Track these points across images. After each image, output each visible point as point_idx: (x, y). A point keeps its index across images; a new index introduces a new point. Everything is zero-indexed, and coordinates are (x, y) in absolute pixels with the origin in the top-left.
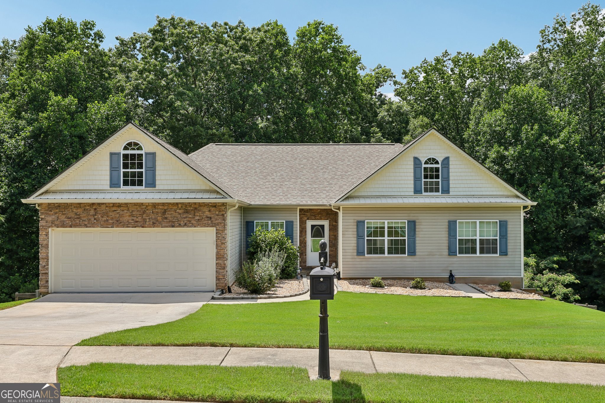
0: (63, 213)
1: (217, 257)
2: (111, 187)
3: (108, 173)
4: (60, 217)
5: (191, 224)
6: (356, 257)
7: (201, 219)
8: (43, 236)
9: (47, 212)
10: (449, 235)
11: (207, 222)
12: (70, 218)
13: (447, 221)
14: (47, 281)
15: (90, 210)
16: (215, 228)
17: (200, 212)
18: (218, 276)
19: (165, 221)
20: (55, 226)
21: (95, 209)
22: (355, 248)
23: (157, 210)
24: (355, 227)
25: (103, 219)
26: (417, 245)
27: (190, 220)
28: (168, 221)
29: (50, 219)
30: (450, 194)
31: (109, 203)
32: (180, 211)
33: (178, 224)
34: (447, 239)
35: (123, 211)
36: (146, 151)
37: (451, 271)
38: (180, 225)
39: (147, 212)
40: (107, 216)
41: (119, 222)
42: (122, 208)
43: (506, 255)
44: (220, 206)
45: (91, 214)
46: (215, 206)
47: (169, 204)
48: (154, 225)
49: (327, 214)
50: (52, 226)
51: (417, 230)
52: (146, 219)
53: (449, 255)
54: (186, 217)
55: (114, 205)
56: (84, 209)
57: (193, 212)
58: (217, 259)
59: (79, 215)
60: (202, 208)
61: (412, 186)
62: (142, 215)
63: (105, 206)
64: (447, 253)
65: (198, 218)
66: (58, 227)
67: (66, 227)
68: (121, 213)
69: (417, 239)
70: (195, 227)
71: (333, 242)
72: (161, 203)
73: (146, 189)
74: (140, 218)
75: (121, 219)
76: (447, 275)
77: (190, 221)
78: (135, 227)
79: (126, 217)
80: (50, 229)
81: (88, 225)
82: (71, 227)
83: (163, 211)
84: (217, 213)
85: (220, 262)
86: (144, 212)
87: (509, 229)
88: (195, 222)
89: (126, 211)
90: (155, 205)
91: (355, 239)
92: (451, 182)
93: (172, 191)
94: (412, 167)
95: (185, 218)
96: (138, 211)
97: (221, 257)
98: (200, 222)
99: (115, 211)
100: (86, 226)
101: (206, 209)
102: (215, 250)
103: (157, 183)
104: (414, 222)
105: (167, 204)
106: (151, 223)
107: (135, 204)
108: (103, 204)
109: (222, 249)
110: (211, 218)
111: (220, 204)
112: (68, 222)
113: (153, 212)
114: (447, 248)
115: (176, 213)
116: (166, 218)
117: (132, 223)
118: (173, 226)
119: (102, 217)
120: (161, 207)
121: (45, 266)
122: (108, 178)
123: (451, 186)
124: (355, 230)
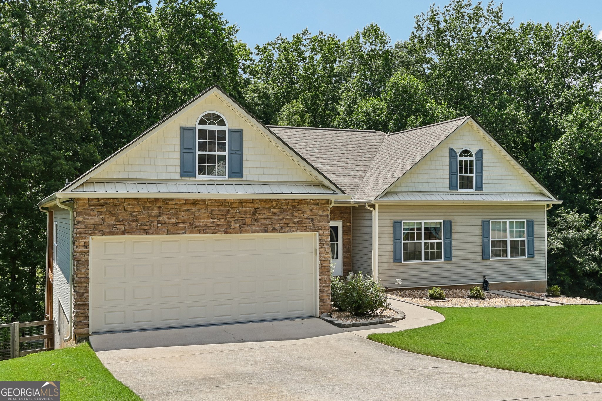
0: (113, 213)
1: (321, 271)
2: (181, 176)
3: (178, 156)
4: (107, 220)
5: (288, 228)
6: (392, 264)
7: (302, 221)
8: (81, 247)
9: (88, 212)
10: (483, 236)
11: (308, 224)
12: (122, 221)
13: (480, 220)
14: (87, 317)
15: (153, 209)
16: (317, 233)
17: (300, 212)
18: (322, 296)
19: (256, 224)
20: (99, 232)
21: (160, 208)
22: (392, 253)
23: (244, 209)
24: (392, 228)
25: (171, 222)
26: (453, 248)
27: (287, 222)
28: (259, 224)
29: (91, 222)
30: (483, 191)
31: (179, 199)
32: (275, 210)
33: (272, 228)
34: (481, 240)
35: (199, 210)
36: (230, 128)
37: (484, 277)
38: (274, 229)
39: (232, 211)
40: (177, 218)
41: (194, 226)
42: (197, 206)
43: (533, 257)
44: (324, 204)
45: (153, 214)
46: (317, 204)
47: (261, 200)
48: (241, 230)
49: (341, 213)
50: (94, 233)
51: (453, 231)
52: (230, 221)
53: (483, 259)
54: (283, 219)
55: (186, 201)
56: (144, 208)
57: (290, 212)
58: (321, 273)
59: (136, 216)
60: (302, 206)
61: (448, 181)
62: (225, 216)
63: (174, 203)
64: (480, 257)
65: (297, 220)
66: (104, 234)
67: (117, 234)
68: (197, 213)
69: (453, 241)
70: (293, 232)
71: (347, 247)
72: (250, 200)
73: (230, 179)
74: (223, 220)
75: (196, 222)
76: (481, 282)
77: (288, 224)
78: (216, 233)
79: (204, 219)
80: (91, 237)
81: (150, 231)
82: (124, 233)
83: (252, 210)
84: (320, 213)
85: (325, 277)
86: (228, 212)
87: (535, 230)
88: (294, 225)
89: (203, 211)
90: (242, 203)
91: (392, 243)
92: (484, 177)
93: (265, 183)
94: (448, 159)
95: (281, 220)
96: (219, 210)
97: (325, 271)
98: (300, 224)
99: (189, 210)
100: (146, 232)
101: (306, 208)
102: (318, 262)
103: (245, 171)
104: (450, 222)
105: (257, 201)
106: (238, 227)
107: (216, 201)
108: (171, 200)
109: (327, 260)
110: (312, 220)
111: (324, 202)
112: (119, 226)
113: (239, 212)
114: (481, 251)
115: (269, 212)
116: (257, 220)
117: (213, 228)
118: (266, 231)
119: (170, 219)
120: (250, 205)
121: (83, 294)
122: (178, 163)
123: (484, 182)
124: (392, 232)
